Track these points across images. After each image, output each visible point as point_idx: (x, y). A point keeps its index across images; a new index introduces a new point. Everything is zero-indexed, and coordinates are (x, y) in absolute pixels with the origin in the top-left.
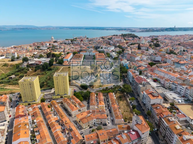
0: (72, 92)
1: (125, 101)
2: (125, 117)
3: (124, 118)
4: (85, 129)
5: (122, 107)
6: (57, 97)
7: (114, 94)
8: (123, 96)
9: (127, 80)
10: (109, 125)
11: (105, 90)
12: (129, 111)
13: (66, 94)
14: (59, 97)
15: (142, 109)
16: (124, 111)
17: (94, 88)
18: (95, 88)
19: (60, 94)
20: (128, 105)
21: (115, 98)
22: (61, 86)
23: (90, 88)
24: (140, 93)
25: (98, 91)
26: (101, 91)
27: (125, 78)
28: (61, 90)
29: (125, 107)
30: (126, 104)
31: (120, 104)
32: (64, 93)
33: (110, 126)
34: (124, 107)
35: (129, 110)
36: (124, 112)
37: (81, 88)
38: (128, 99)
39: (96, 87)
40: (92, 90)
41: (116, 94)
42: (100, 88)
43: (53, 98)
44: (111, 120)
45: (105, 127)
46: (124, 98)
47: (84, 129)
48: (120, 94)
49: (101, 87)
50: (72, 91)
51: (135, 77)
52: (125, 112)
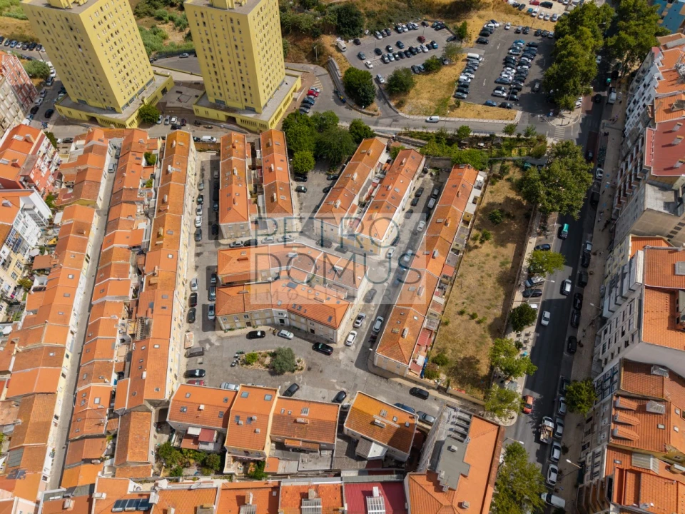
0: (295, 99)
1: (510, 250)
2: (443, 350)
3: (434, 354)
4: (230, 333)
5: (471, 279)
6: (213, 114)
7: (481, 177)
8: (519, 213)
9: (616, 112)
10: (341, 356)
11: (450, 142)
12: (489, 321)
13: (253, 110)
14: (222, 115)
15: (572, 339)
16: (459, 309)
17: (407, 107)
18: (410, 113)
19: (230, 104)
20: (508, 281)
21: (471, 209)
22: (226, 64)
23: (386, 102)
24: (623, 239)
25: (411, 135)
26: (427, 137)
27: (610, 92)
28: (231, 85)
29: (490, 283)
30: (503, 264)
31: (472, 254)
32: (245, 104)
33: (345, 362)
34: (481, 285)
35: (498, 312)
36: (462, 313)
37: (342, 89)
38: (532, 242)
39: (416, 107)
40: (388, 121)
41: (493, 184)
42: (436, 118)
43: (196, 114)
44: (371, 329)
45: (319, 356)
46: (515, 227)
47: (220, 333)
48: (512, 195)
49: (444, 115)
50: (295, 95)
51: (661, 118)
52: (465, 317)
